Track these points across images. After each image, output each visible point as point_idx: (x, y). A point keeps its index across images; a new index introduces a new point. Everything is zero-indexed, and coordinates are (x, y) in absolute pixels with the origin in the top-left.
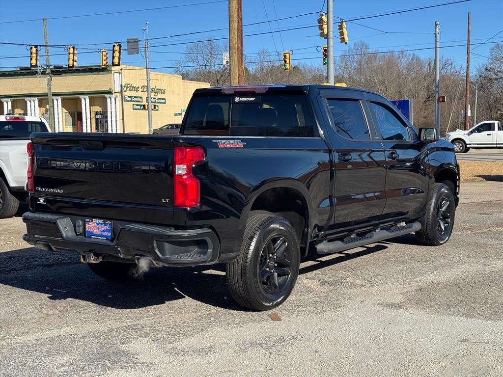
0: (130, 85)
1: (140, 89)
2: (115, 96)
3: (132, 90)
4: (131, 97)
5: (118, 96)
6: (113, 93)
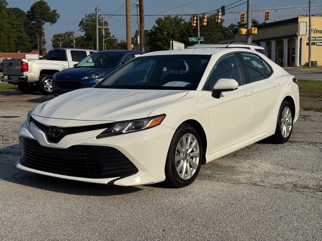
0: (314, 30)
2: (300, 38)
3: (316, 33)
4: (315, 37)
5: (303, 38)
6: (299, 36)
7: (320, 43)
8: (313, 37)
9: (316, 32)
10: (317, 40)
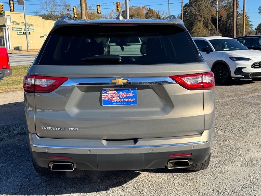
0: (14, 22)
1: (20, 24)
2: (7, 28)
4: (16, 28)
5: (9, 28)
6: (7, 26)
7: (19, 32)
8: (15, 28)
9: (16, 23)
10: (17, 30)
